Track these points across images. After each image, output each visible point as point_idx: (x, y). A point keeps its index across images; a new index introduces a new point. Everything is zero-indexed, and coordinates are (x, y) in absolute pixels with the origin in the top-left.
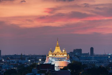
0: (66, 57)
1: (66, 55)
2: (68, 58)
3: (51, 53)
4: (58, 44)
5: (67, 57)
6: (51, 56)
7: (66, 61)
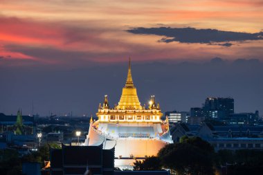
0: (159, 125)
1: (158, 117)
2: (164, 130)
3: (107, 110)
4: (130, 79)
5: (162, 124)
6: (107, 120)
7: (158, 139)
